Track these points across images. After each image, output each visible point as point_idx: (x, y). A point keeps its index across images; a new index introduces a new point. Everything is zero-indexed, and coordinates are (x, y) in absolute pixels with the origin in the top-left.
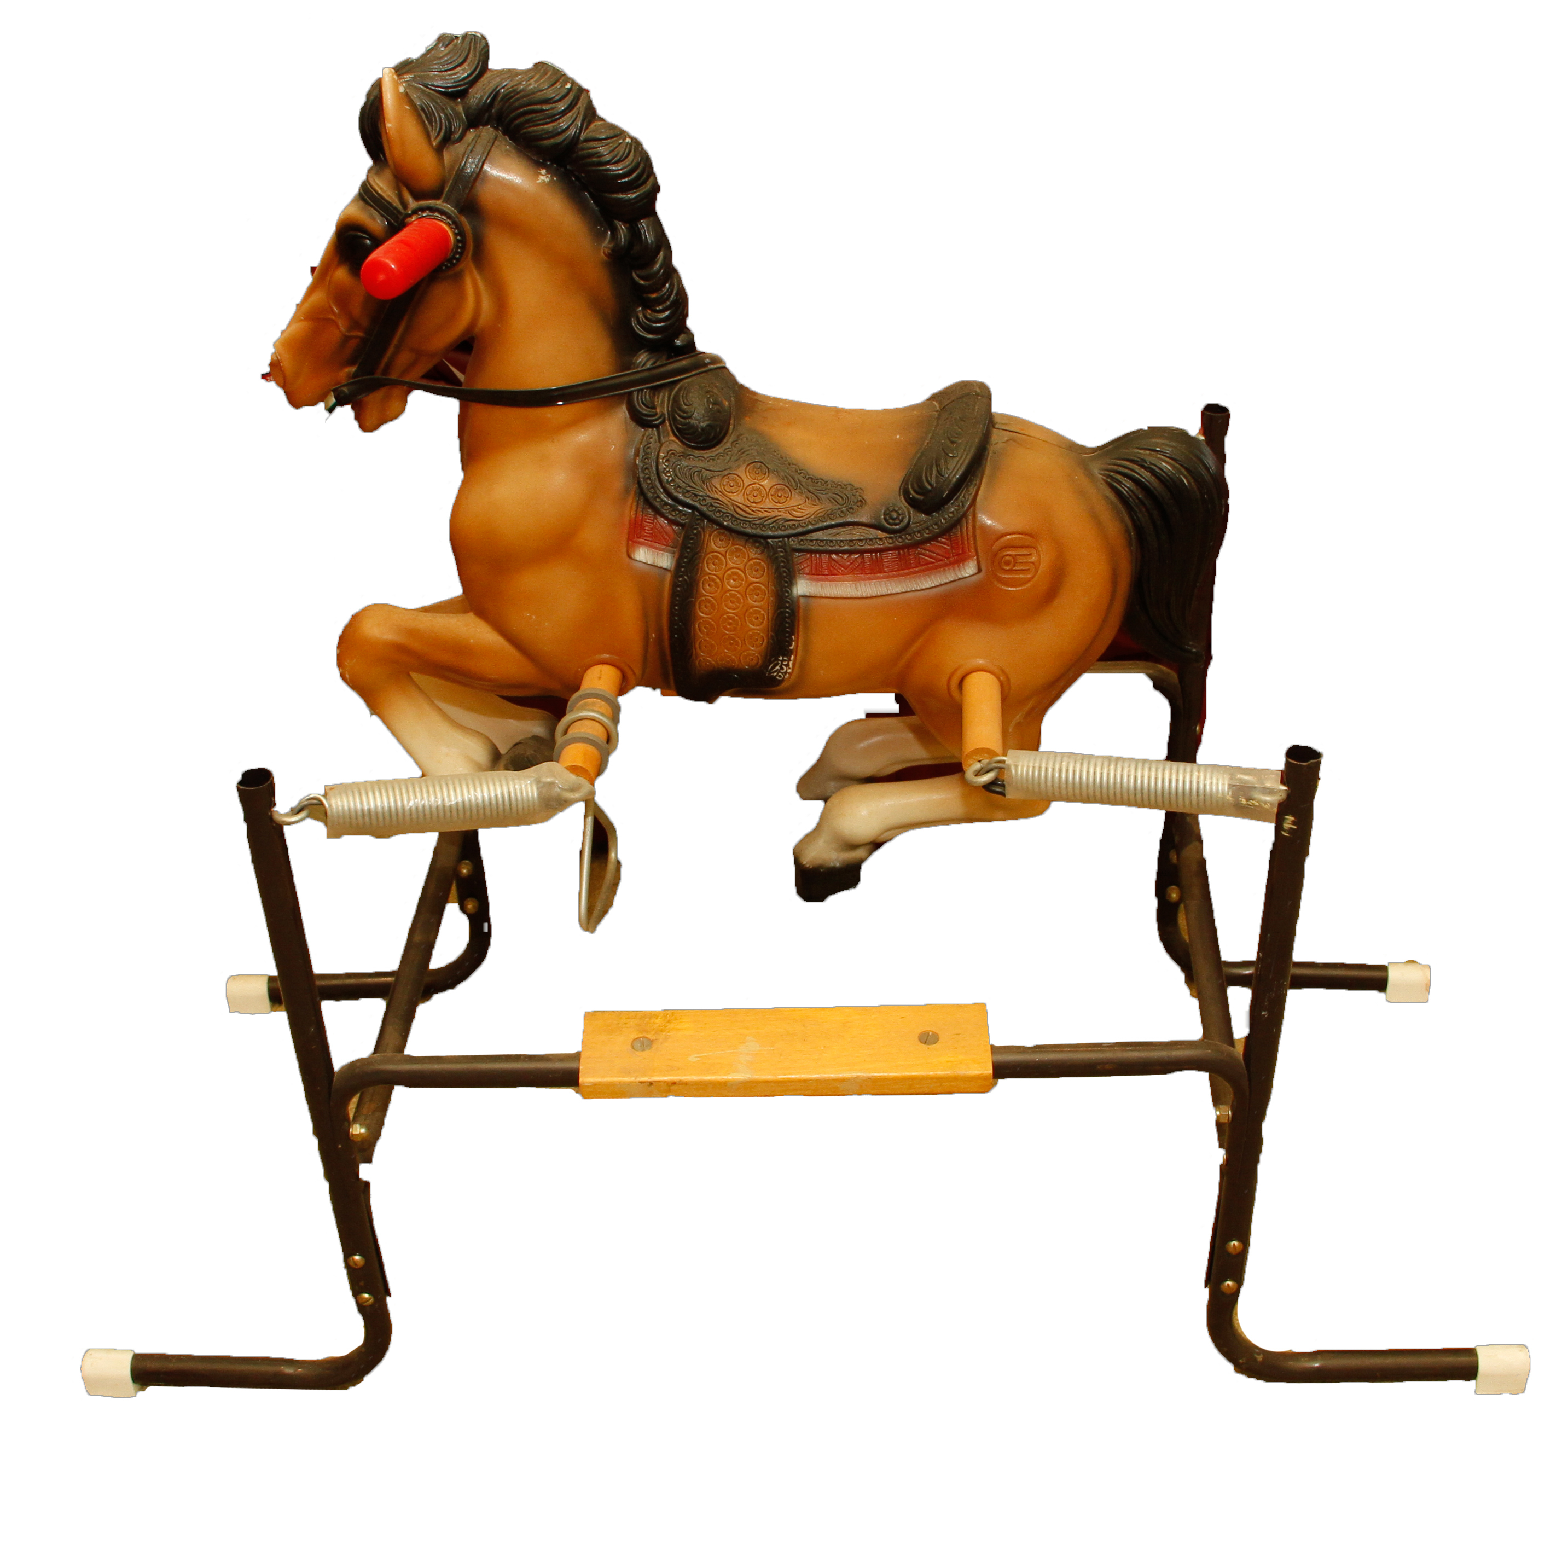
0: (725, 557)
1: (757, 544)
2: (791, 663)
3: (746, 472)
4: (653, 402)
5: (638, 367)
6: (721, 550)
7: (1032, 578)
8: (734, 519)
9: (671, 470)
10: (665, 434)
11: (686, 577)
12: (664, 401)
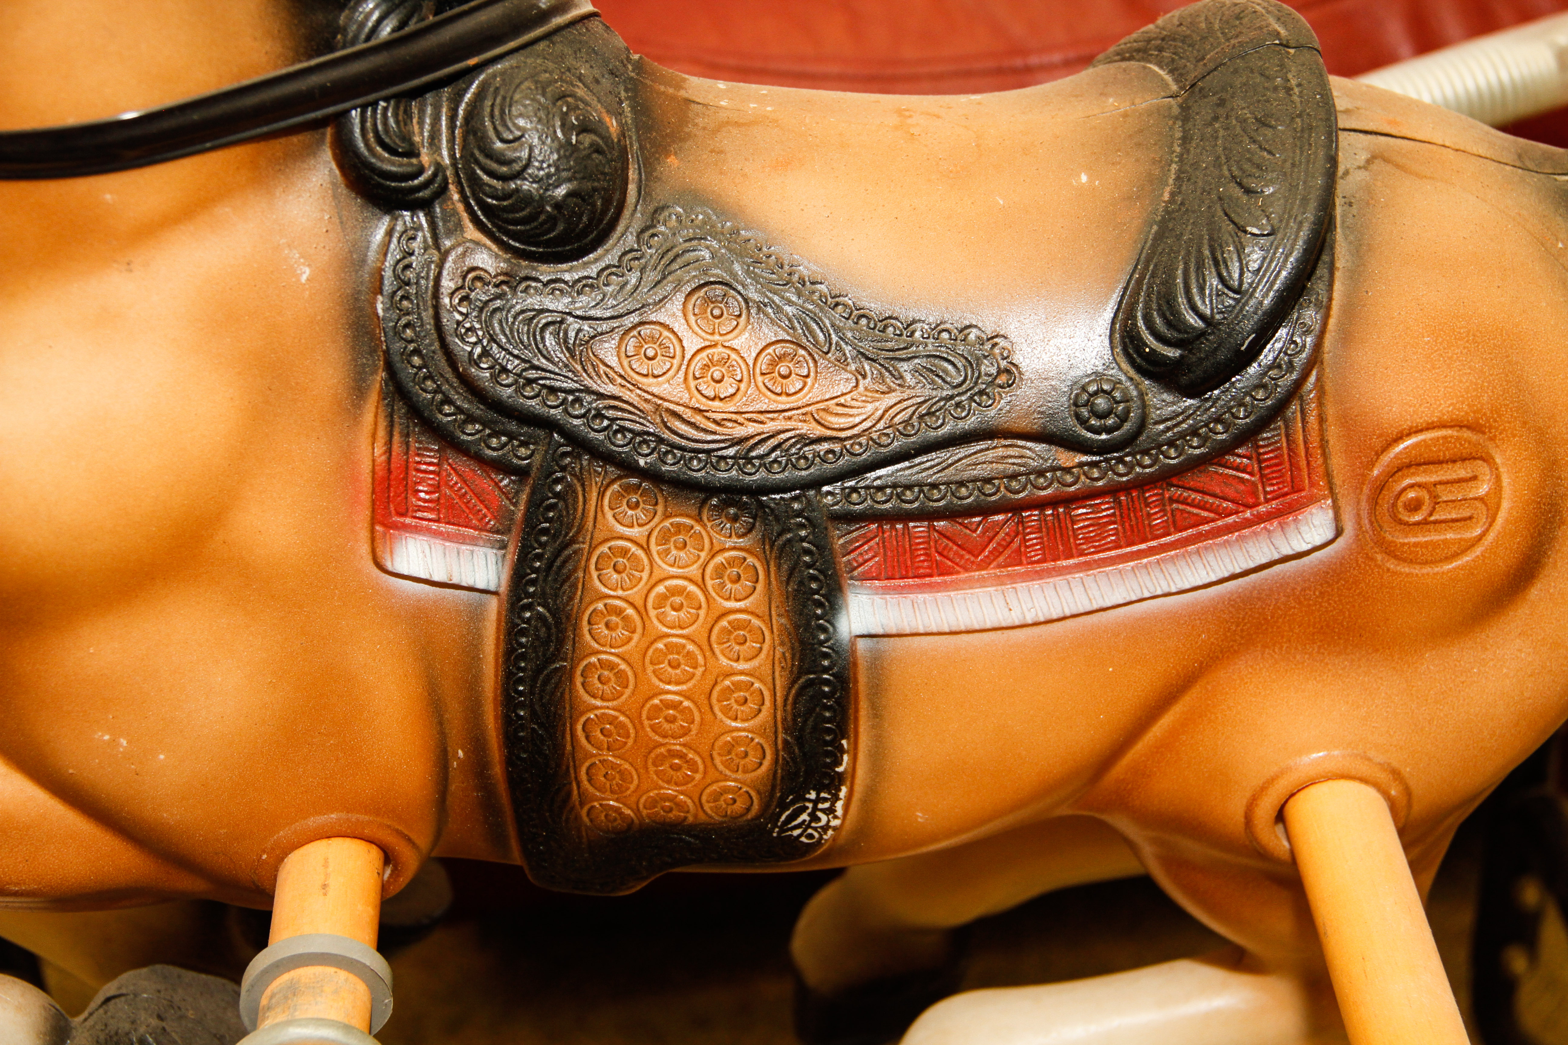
0: (647, 550)
1: (732, 511)
2: (839, 805)
3: (685, 315)
4: (407, 138)
5: (353, 42)
6: (635, 532)
7: (1480, 538)
8: (663, 448)
9: (477, 326)
10: (451, 225)
11: (540, 609)
12: (439, 130)
